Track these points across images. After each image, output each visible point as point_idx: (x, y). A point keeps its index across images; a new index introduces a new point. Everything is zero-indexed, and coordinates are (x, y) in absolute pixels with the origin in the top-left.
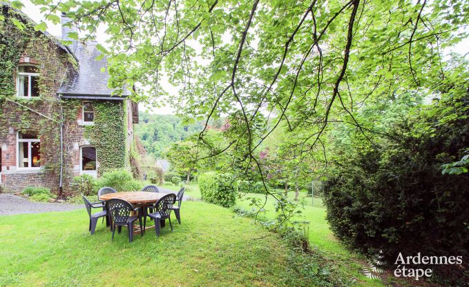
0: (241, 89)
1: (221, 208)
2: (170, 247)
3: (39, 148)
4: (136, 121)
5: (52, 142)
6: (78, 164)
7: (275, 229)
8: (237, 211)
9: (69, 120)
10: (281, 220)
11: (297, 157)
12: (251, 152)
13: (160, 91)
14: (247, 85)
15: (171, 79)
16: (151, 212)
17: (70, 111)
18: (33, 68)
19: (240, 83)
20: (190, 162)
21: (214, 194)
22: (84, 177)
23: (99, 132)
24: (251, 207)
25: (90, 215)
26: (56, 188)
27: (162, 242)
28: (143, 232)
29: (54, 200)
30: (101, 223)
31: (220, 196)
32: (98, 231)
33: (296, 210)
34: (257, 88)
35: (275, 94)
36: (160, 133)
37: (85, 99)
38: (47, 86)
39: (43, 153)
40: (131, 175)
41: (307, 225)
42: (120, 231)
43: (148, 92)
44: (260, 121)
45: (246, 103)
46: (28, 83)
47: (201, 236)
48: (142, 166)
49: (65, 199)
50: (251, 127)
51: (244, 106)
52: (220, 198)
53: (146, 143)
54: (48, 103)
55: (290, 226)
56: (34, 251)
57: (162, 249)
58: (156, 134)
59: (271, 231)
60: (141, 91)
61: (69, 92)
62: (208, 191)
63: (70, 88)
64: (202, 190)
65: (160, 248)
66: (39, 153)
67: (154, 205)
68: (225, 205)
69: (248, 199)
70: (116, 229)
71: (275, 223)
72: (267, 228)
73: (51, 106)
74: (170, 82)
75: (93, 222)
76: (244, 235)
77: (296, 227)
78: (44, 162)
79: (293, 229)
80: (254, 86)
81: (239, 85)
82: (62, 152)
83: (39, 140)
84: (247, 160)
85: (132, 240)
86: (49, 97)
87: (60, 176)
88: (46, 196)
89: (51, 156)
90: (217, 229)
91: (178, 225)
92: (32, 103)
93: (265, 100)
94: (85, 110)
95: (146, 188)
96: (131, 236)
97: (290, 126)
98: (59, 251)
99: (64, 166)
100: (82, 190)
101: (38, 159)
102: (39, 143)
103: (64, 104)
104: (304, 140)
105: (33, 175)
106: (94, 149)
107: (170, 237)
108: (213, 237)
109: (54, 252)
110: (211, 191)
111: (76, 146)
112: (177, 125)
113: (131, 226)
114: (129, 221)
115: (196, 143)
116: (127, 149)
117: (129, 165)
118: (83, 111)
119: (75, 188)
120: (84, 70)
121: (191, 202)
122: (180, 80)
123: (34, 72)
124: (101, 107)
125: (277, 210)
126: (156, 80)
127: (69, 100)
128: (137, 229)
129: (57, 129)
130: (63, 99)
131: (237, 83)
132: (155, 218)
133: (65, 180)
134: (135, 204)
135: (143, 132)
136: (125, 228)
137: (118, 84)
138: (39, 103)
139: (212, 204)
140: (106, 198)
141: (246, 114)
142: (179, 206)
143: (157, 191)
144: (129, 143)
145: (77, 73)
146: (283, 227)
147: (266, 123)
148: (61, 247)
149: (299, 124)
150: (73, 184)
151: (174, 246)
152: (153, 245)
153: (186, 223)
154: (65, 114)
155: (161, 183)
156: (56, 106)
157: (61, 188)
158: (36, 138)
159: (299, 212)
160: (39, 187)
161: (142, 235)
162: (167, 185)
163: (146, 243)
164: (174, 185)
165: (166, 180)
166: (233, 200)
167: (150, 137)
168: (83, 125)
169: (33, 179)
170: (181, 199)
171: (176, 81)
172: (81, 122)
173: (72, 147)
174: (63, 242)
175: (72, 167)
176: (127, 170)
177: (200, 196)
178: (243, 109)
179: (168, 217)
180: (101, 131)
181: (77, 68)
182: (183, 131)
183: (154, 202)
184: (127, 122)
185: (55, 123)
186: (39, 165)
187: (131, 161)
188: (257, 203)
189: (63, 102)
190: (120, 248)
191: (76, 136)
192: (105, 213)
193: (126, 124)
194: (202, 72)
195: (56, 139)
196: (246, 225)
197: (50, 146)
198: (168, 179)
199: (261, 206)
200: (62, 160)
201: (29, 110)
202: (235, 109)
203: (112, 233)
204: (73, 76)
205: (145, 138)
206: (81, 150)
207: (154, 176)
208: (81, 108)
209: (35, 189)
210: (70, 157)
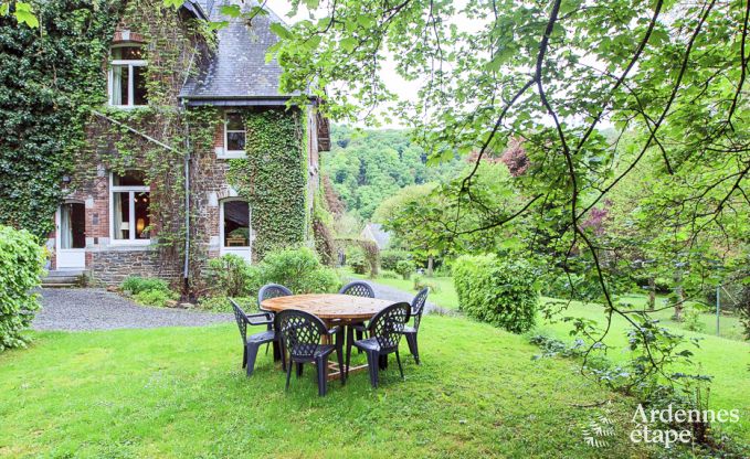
0: (554, 82)
1: (502, 332)
2: (399, 412)
3: (148, 204)
4: (325, 145)
5: (170, 191)
6: (217, 233)
7: (629, 387)
8: (538, 342)
9: (202, 149)
10: (642, 370)
11: (683, 229)
12: (575, 219)
13: (380, 92)
14: (568, 73)
15: (401, 65)
16: (360, 337)
17: (202, 130)
18: (135, 49)
19: (553, 70)
20: (441, 238)
21: (486, 300)
22: (229, 259)
23: (254, 171)
24: (573, 337)
25: (245, 338)
26: (177, 279)
27: (382, 399)
28: (344, 378)
29: (175, 303)
30: (264, 354)
31: (500, 306)
32: (258, 369)
33: (679, 349)
34: (592, 79)
35: (633, 92)
36: (372, 169)
37: (228, 107)
38: (161, 84)
39: (155, 213)
40: (316, 258)
41: (705, 384)
42: (300, 372)
43: (356, 96)
44: (596, 152)
45: (565, 115)
46: (127, 79)
47: (461, 393)
48: (335, 237)
49: (195, 302)
50: (577, 166)
51: (560, 120)
52: (499, 310)
53: (343, 189)
54: (163, 117)
55: (662, 382)
56: (150, 401)
57: (384, 414)
58: (363, 171)
59: (620, 390)
60: (343, 94)
61: (200, 95)
62: (473, 295)
63: (201, 85)
64: (460, 292)
65: (381, 413)
66: (148, 212)
67: (367, 323)
68: (513, 327)
69: (567, 319)
70: (294, 368)
71: (628, 374)
72: (609, 385)
73: (168, 123)
74: (400, 72)
75: (250, 352)
76: (557, 395)
77: (678, 385)
78: (156, 230)
79: (671, 390)
80: (585, 75)
81: (549, 74)
82: (187, 212)
83: (148, 189)
84: (567, 237)
85: (323, 392)
86: (165, 105)
87: (184, 257)
88: (162, 296)
89: (169, 219)
90: (497, 379)
91: (414, 366)
92: (135, 117)
93: (610, 106)
94: (229, 128)
95: (350, 287)
96: (323, 385)
97: (667, 162)
98: (193, 405)
99: (191, 238)
100: (225, 285)
101: (147, 224)
102: (148, 193)
103: (190, 118)
104: (702, 191)
105: (137, 254)
106: (246, 205)
107: (399, 390)
108: (487, 396)
109: (184, 406)
110: (480, 295)
111: (213, 199)
112: (407, 151)
113: (322, 365)
114: (319, 354)
115: (454, 199)
116: (308, 205)
117: (312, 236)
118: (226, 132)
119: (211, 281)
120: (227, 49)
121: (437, 317)
122: (420, 66)
123: (138, 58)
124: (259, 121)
125: (633, 347)
126: (372, 70)
127: (200, 108)
128: (332, 371)
129: (179, 166)
130: (190, 108)
131: (547, 70)
132: (368, 351)
133: (193, 266)
134: (329, 321)
135: (337, 167)
136: (308, 368)
137: (298, 83)
138: (148, 117)
139: (484, 324)
140: (273, 305)
141: (566, 135)
142: (416, 327)
143: (371, 295)
144: (311, 193)
145: (214, 56)
146: (648, 383)
147: (612, 156)
148: (195, 396)
149: (690, 154)
150: (208, 272)
151: (407, 409)
152: (367, 404)
153: (429, 361)
154: (193, 137)
155: (374, 273)
156: (178, 121)
157: (187, 279)
158: (142, 184)
159: (686, 353)
160: (149, 278)
161: (343, 384)
162: (385, 276)
163: (351, 399)
164: (401, 277)
165: (384, 268)
166: (530, 317)
167: (351, 177)
168: (225, 157)
169: (138, 262)
170: (419, 314)
171: (411, 69)
172: (222, 152)
173: (205, 202)
174: (199, 388)
175: (207, 240)
176: (308, 248)
177: (456, 304)
178: (559, 127)
179: (395, 349)
180: (258, 170)
181: (214, 45)
182: (420, 164)
183: (367, 317)
184: (307, 150)
185: (176, 155)
186: (148, 237)
187: (315, 228)
188: (587, 329)
189: (190, 113)
190: (302, 407)
191: (213, 179)
192: (272, 336)
193: (306, 154)
194: (467, 47)
195: (176, 187)
196: (561, 374)
197: (167, 200)
198: (389, 264)
199: (597, 338)
200: (188, 227)
201: (130, 132)
202: (539, 126)
203: (285, 375)
204: (207, 60)
205: (340, 178)
206: (222, 206)
207: (360, 259)
208: (221, 125)
209: (142, 281)
210: (203, 220)
